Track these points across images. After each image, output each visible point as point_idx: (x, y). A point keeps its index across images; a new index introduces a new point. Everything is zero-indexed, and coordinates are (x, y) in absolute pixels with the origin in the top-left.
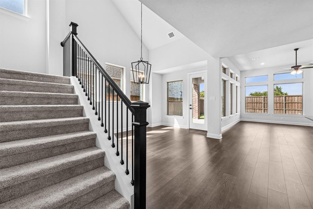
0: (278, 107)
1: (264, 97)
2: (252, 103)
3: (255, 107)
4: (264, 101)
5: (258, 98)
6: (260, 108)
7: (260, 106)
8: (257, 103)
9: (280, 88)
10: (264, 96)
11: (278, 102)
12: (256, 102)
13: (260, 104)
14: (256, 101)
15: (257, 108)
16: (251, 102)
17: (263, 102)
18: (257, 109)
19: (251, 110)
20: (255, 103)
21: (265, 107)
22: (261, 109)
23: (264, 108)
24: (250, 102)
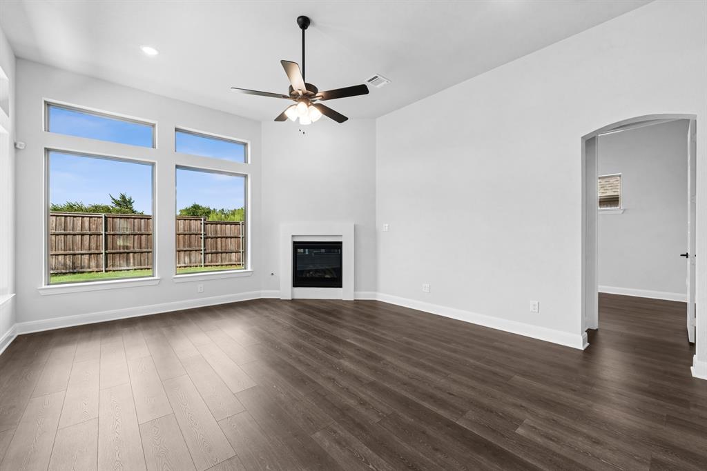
0: (143, 245)
1: (105, 217)
2: (66, 235)
3: (75, 248)
4: (106, 230)
5: (86, 220)
6: (93, 251)
7: (93, 246)
8: (82, 235)
9: (129, 201)
10: (107, 214)
11: (143, 232)
12: (78, 231)
13: (94, 238)
14: (79, 228)
15: (83, 252)
16: (63, 232)
17: (103, 232)
18: (82, 254)
19: (60, 257)
20: (74, 235)
21: (110, 245)
22: (96, 252)
23: (106, 249)
24: (57, 232)
